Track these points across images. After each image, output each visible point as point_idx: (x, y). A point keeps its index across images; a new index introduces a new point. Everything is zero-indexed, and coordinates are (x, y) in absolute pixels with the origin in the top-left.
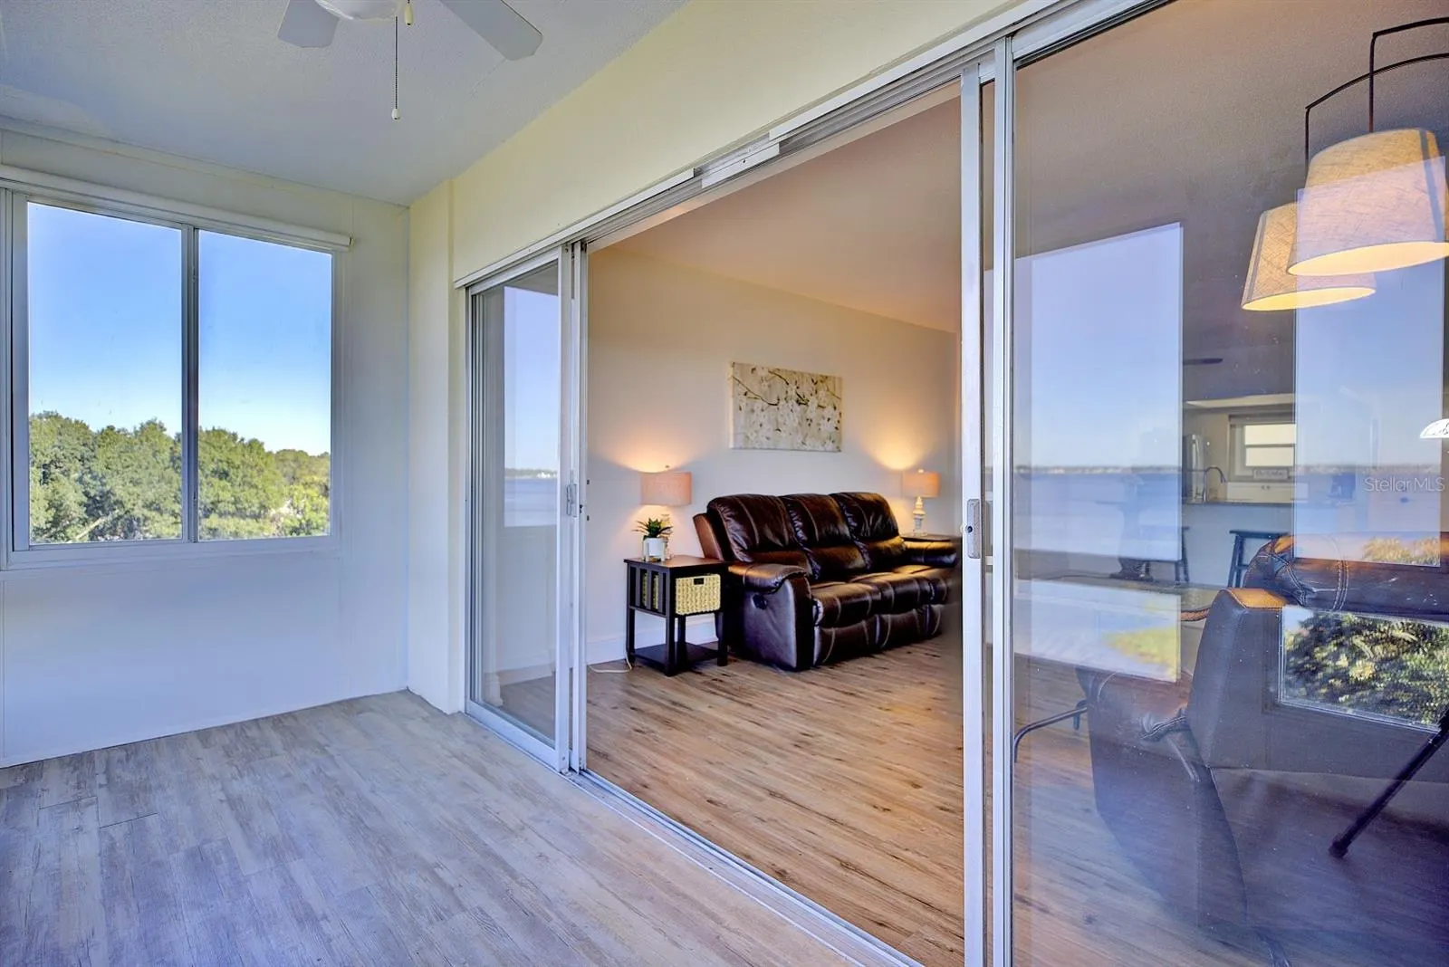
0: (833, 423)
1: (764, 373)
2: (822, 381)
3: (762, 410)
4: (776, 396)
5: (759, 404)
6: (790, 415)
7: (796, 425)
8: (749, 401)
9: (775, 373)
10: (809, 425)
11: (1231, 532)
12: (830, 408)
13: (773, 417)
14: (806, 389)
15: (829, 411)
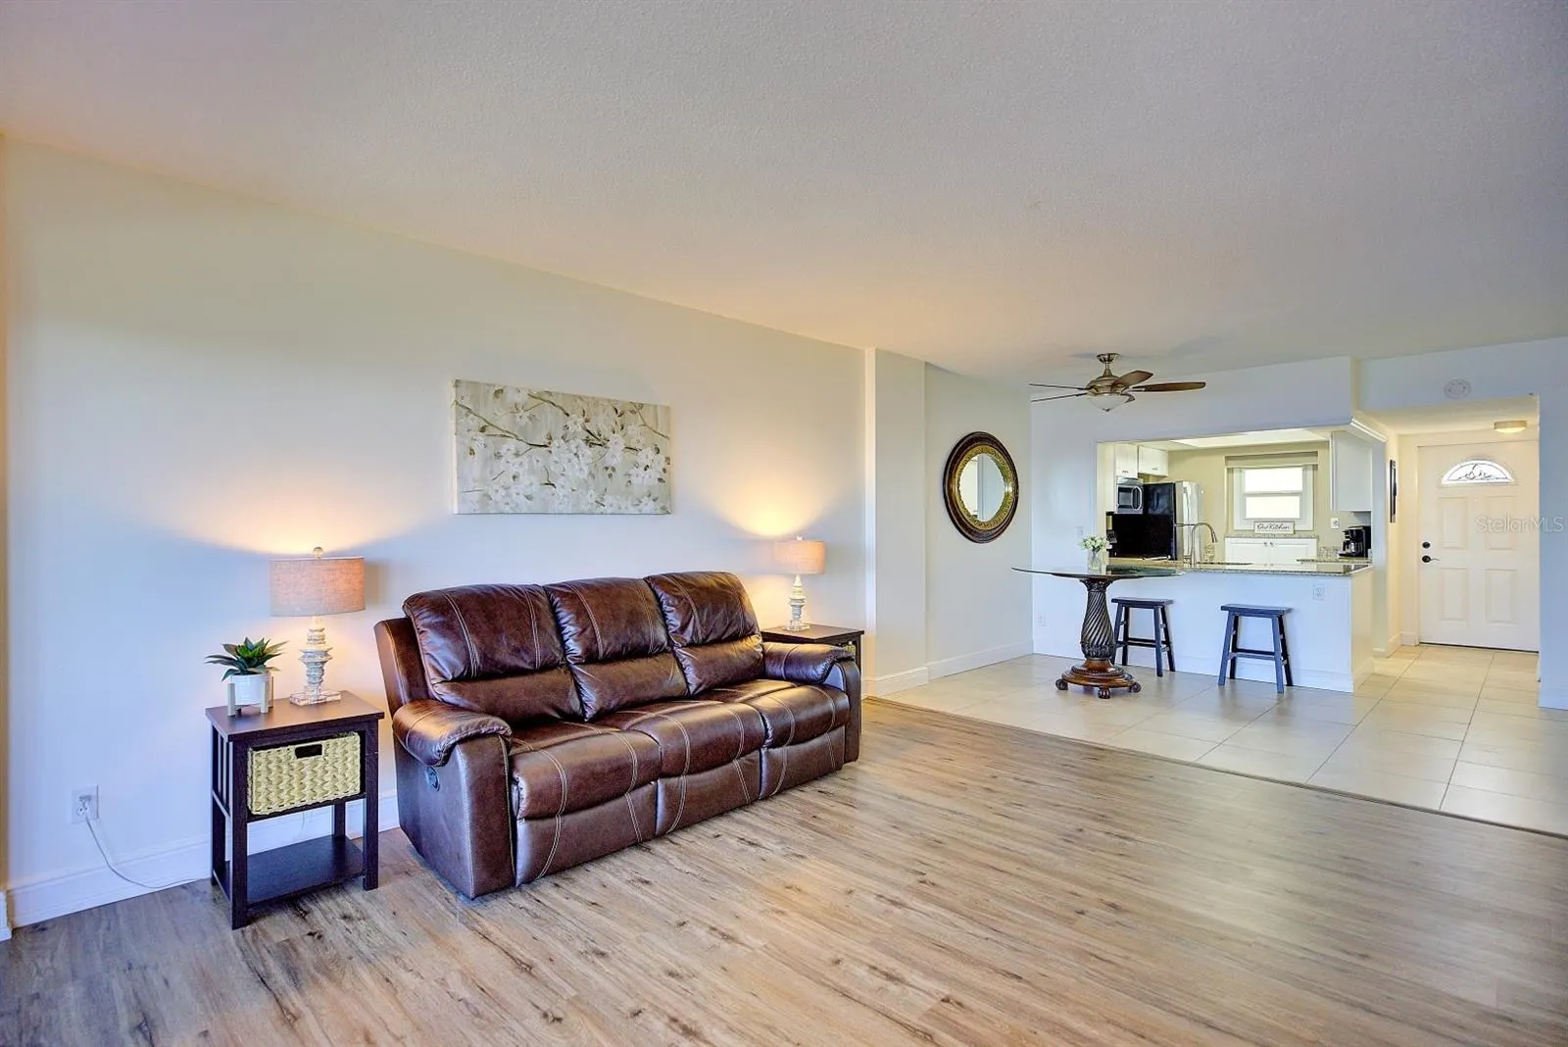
0: (654, 474)
1: (521, 398)
2: (632, 412)
3: (517, 455)
4: (544, 433)
5: (511, 444)
6: (574, 464)
7: (585, 475)
8: (490, 440)
9: (541, 398)
10: (610, 476)
11: (1223, 608)
12: (649, 452)
13: (538, 466)
14: (602, 423)
15: (646, 456)
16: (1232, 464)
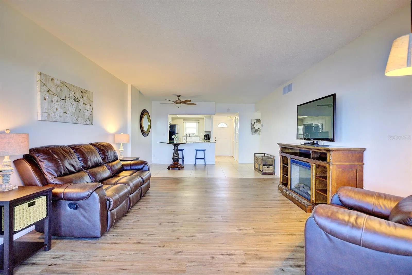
0: (90, 112)
1: (58, 83)
2: (85, 92)
3: (57, 102)
4: (64, 96)
5: (55, 98)
6: (71, 107)
7: (74, 111)
8: (50, 96)
9: (64, 83)
10: (80, 112)
12: (88, 105)
13: (63, 106)
14: (78, 95)
15: (88, 107)
16: (184, 121)
